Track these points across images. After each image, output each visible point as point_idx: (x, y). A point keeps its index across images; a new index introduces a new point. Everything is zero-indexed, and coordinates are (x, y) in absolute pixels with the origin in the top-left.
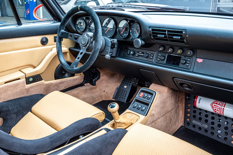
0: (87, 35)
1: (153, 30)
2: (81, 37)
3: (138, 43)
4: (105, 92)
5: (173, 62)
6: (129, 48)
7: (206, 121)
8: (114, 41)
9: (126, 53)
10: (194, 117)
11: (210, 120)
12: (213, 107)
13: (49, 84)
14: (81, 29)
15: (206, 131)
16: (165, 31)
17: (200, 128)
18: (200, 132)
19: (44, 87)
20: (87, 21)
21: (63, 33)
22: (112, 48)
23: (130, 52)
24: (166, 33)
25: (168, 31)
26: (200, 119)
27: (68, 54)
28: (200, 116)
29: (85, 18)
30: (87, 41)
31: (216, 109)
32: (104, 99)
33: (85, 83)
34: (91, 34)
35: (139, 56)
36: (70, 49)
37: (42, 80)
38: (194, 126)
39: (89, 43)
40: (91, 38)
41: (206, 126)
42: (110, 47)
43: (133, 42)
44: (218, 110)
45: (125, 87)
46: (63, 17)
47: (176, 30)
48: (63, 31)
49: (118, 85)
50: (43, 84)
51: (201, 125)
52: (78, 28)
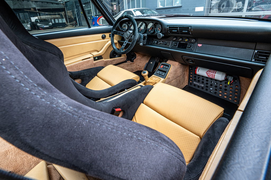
0: (129, 32)
1: (169, 27)
2: (125, 34)
3: (160, 36)
4: (139, 66)
5: (182, 47)
6: (154, 39)
7: (203, 82)
8: (145, 35)
9: (152, 43)
10: (195, 80)
11: (205, 82)
12: (207, 74)
13: (107, 61)
14: (125, 30)
15: (203, 88)
16: (177, 28)
17: (199, 87)
18: (198, 89)
19: (104, 63)
20: (129, 24)
21: (114, 32)
22: (144, 39)
23: (155, 42)
24: (178, 29)
25: (179, 28)
26: (199, 81)
27: (117, 44)
28: (198, 79)
29: (127, 23)
30: (129, 36)
31: (209, 75)
32: (138, 70)
33: (127, 61)
34: (131, 32)
35: (160, 44)
36: (118, 41)
37: (103, 58)
38: (195, 85)
39: (130, 36)
40: (131, 33)
41: (203, 85)
42: (142, 39)
43: (157, 35)
44: (211, 76)
45: (151, 63)
46: (114, 23)
47: (185, 27)
48: (114, 30)
49: (147, 61)
50: (103, 61)
51: (199, 85)
52: (123, 29)
